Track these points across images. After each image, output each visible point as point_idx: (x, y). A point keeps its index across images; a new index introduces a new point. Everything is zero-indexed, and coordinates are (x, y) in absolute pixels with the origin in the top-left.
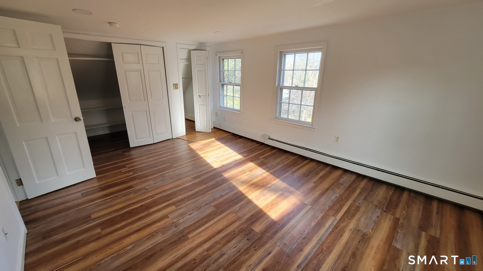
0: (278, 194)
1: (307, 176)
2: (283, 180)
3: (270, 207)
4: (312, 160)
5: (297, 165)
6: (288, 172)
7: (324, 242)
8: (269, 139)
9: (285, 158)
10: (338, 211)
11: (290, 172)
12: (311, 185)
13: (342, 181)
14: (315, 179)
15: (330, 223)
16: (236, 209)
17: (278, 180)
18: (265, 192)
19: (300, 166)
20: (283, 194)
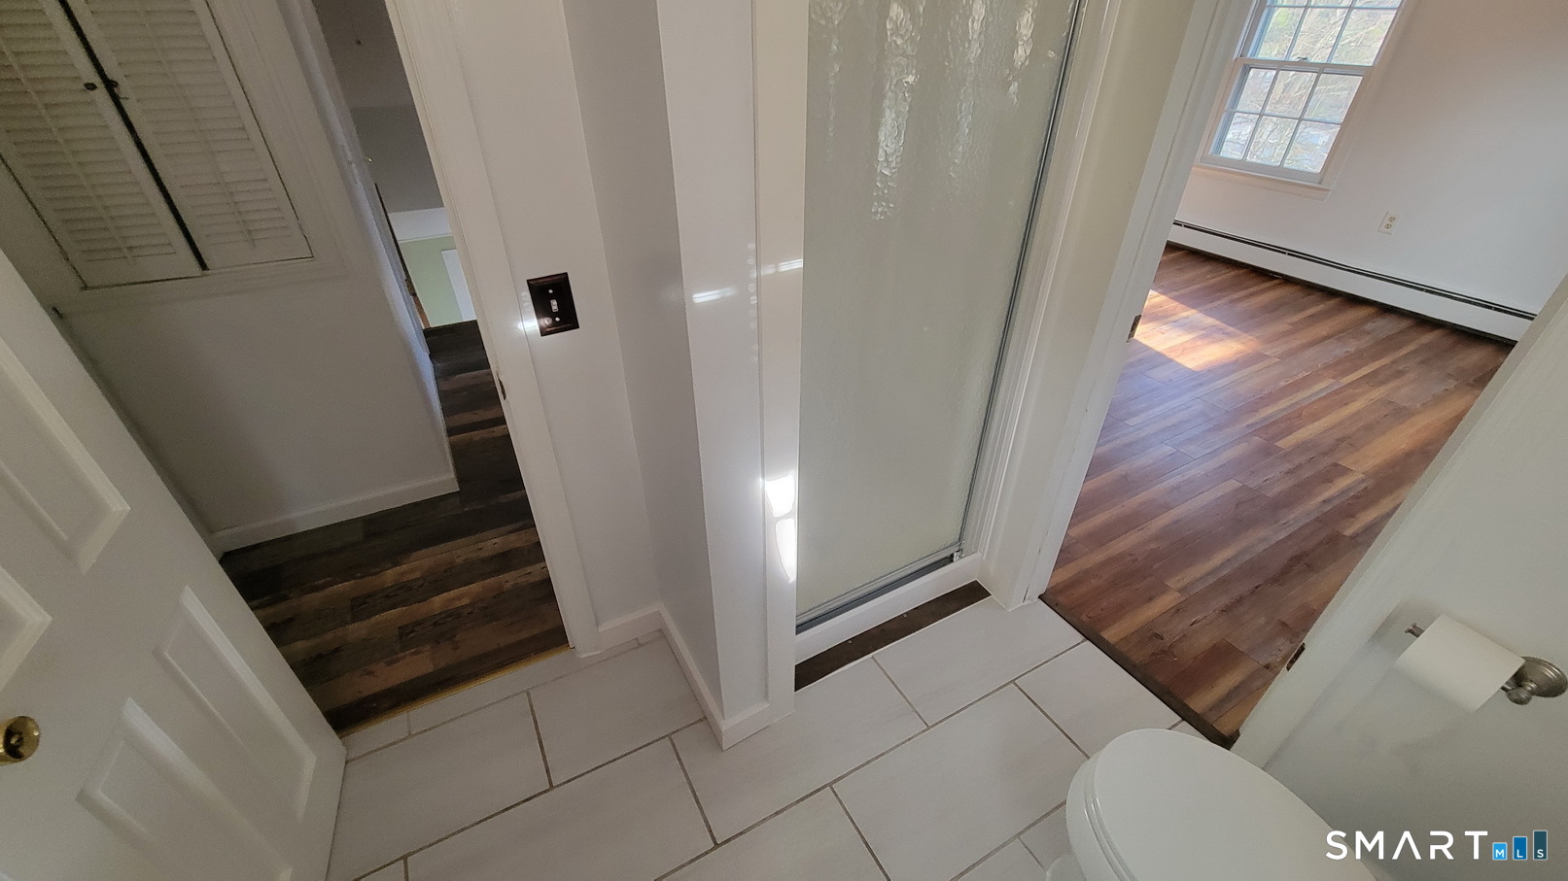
0: (1194, 335)
1: (1273, 310)
2: (1208, 313)
3: (1180, 352)
4: (1288, 280)
5: (1246, 289)
6: (1219, 298)
7: (1305, 407)
9: (1211, 271)
10: (1345, 373)
11: (1225, 300)
12: (1282, 326)
13: (1369, 326)
14: (1295, 318)
15: (1321, 387)
17: (1194, 311)
18: (1165, 328)
19: (1252, 290)
20: (1209, 335)
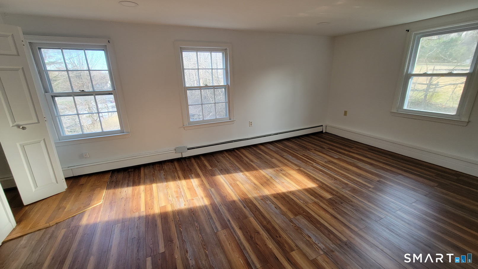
8: (189, 149)
16: (301, 202)
